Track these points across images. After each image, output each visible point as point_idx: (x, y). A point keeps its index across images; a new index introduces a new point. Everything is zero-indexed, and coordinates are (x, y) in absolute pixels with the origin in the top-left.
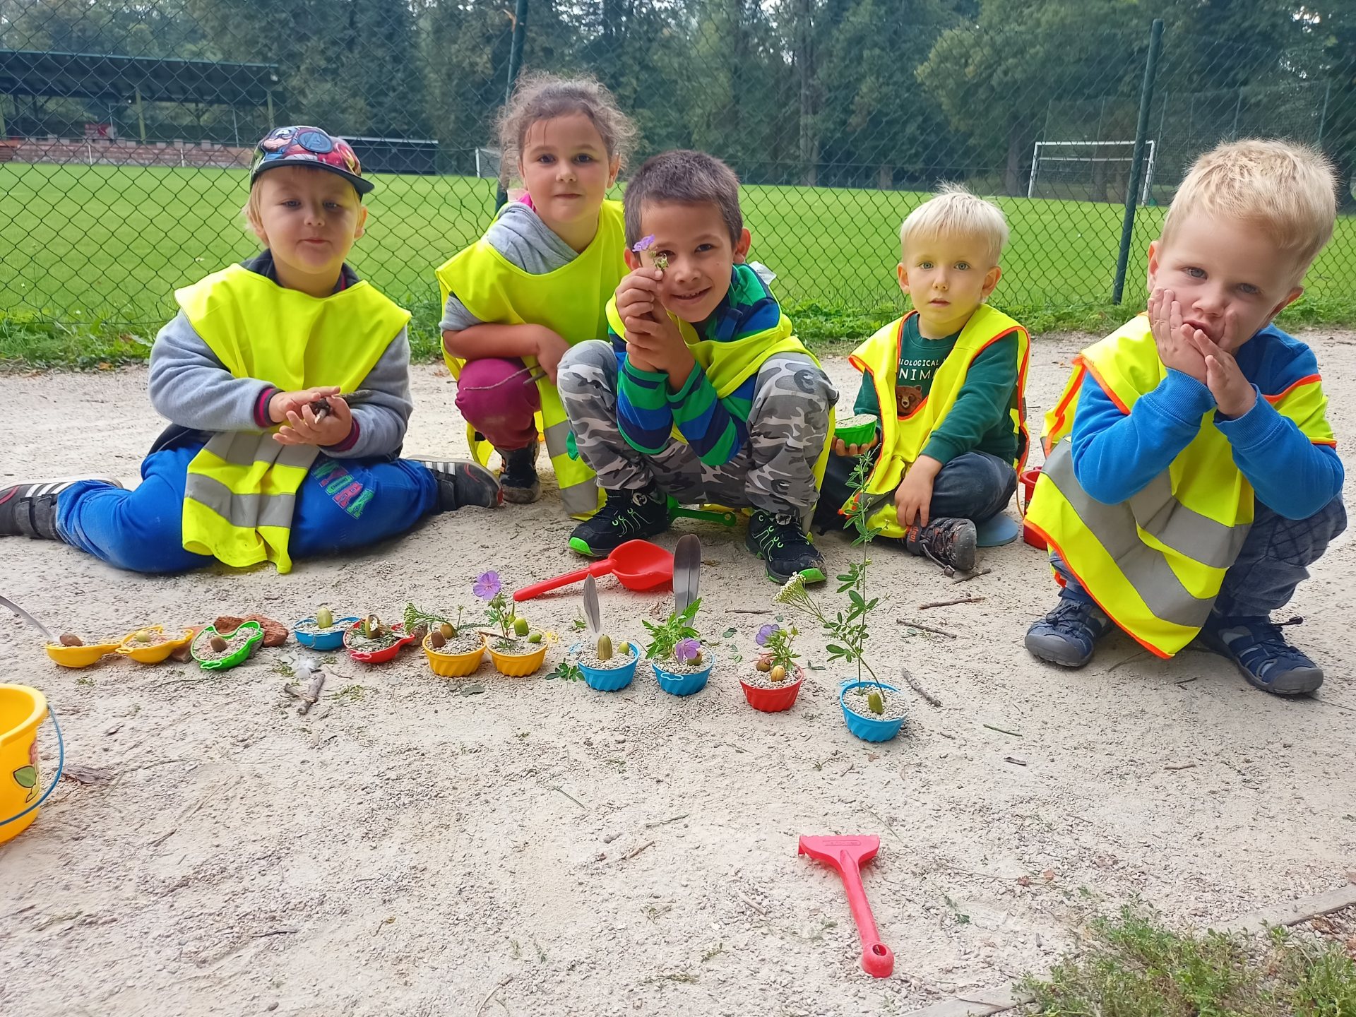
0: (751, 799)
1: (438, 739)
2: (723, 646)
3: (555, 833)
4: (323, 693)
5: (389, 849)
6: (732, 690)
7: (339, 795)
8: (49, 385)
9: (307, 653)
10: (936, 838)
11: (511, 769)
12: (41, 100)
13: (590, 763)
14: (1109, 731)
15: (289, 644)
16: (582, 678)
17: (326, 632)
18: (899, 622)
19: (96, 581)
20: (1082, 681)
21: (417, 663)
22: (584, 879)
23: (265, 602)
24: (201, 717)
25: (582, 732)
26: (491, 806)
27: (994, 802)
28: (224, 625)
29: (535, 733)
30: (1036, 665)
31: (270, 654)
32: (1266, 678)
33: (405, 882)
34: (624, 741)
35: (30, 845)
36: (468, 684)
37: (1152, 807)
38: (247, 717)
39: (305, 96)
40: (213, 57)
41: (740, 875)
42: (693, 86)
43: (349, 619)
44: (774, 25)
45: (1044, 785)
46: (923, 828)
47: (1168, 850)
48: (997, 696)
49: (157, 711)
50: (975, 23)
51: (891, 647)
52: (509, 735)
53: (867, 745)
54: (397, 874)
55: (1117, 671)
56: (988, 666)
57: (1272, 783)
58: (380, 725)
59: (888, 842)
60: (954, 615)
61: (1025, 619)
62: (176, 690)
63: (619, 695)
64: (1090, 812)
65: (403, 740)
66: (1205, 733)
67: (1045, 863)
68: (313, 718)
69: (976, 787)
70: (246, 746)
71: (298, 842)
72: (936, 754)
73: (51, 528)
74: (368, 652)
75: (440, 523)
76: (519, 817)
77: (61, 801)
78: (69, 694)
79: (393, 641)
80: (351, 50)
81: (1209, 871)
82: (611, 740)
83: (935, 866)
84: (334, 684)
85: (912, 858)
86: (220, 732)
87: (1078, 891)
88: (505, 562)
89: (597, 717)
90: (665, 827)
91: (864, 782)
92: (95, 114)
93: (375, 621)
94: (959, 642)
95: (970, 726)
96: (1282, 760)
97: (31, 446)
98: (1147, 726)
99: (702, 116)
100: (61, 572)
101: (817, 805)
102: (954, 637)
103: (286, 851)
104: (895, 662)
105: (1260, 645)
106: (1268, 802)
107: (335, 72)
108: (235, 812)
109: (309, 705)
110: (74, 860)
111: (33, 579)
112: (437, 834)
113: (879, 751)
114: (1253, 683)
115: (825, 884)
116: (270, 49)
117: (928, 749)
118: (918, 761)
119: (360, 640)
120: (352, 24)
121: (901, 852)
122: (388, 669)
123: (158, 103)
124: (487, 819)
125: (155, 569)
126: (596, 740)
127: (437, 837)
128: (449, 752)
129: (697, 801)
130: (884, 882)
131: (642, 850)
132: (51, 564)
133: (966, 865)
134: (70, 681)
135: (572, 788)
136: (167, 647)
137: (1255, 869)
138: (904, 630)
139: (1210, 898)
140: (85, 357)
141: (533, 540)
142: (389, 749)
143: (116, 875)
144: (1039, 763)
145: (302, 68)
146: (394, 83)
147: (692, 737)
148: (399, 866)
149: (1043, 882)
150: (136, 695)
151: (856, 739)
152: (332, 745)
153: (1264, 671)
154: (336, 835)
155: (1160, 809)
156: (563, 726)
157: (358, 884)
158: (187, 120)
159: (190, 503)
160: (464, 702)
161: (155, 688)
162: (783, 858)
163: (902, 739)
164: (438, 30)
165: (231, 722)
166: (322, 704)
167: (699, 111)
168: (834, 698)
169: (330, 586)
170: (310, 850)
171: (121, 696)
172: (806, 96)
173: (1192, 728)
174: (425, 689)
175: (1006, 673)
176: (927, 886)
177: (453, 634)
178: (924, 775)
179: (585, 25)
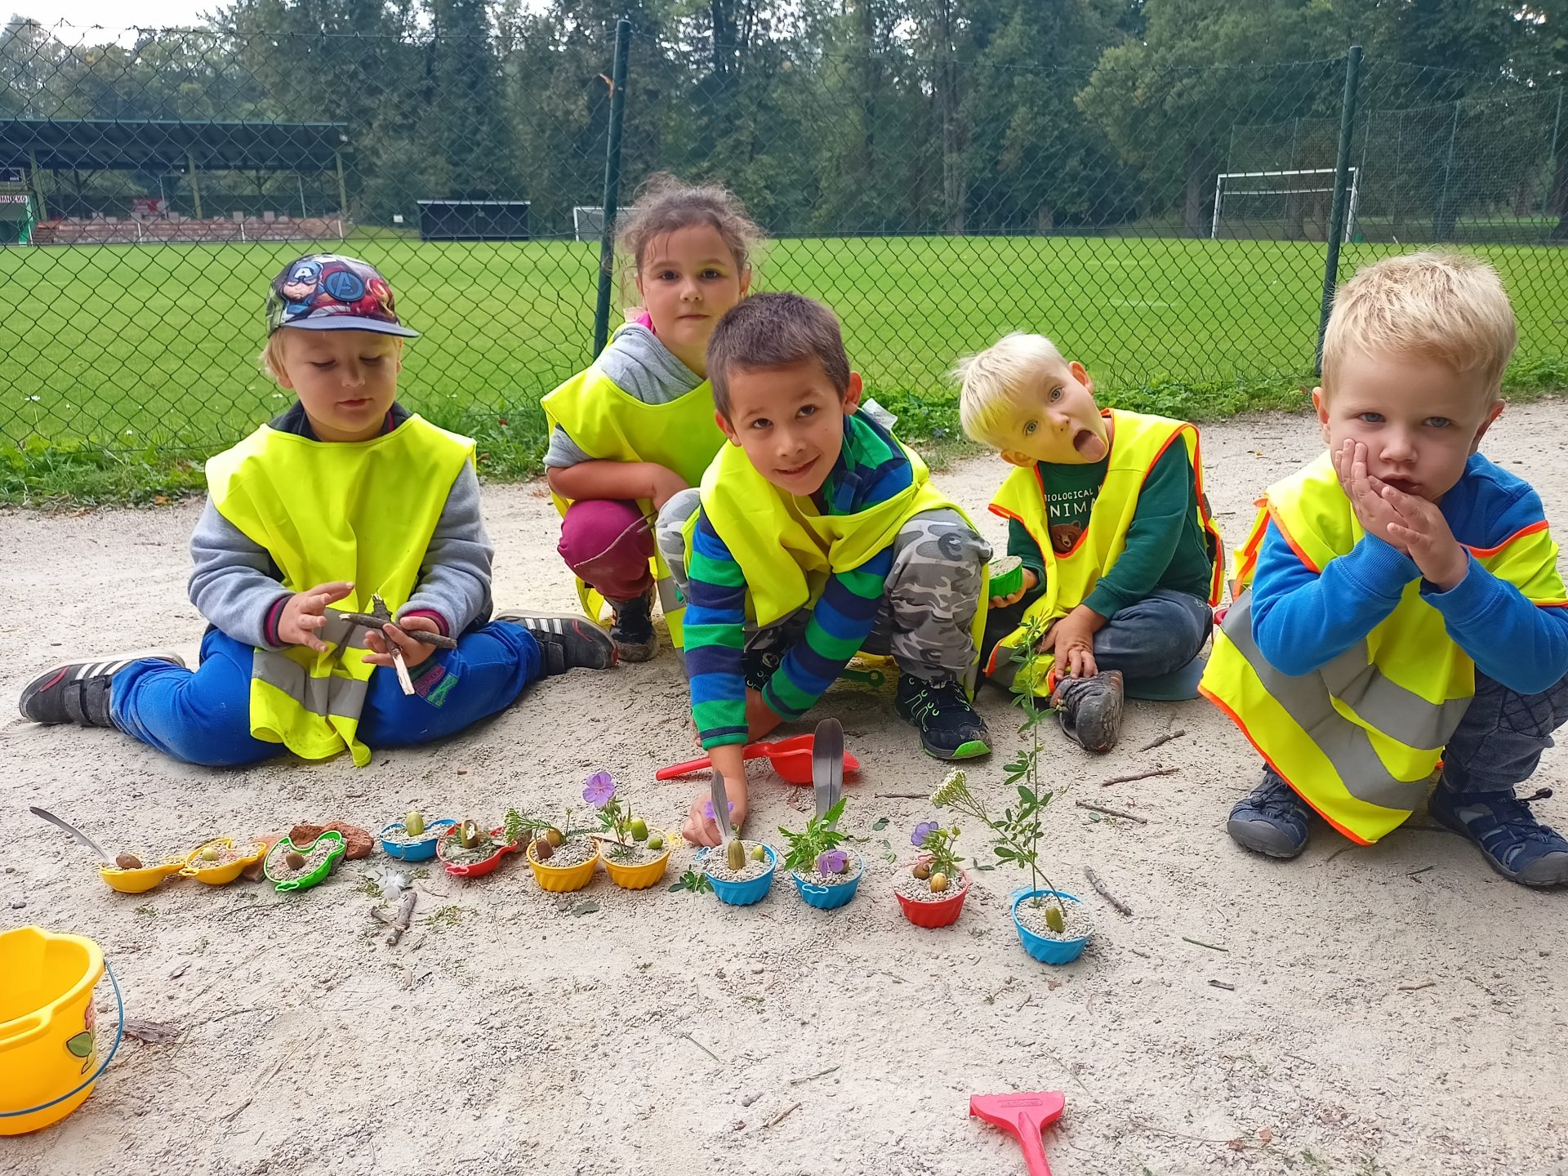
0: (912, 1044)
1: (548, 974)
2: (873, 843)
3: (685, 1094)
4: (415, 917)
5: (495, 1118)
6: (886, 900)
7: (436, 1050)
8: (99, 525)
9: (396, 866)
10: (1131, 1089)
11: (633, 1011)
12: (84, 174)
13: (724, 1001)
14: (1330, 941)
15: (375, 855)
16: (711, 889)
17: (417, 841)
18: (1078, 804)
19: (156, 779)
20: (1297, 876)
21: (522, 875)
22: (720, 1153)
23: (347, 801)
24: (277, 951)
25: (713, 960)
26: (610, 1060)
27: (1198, 1040)
28: (303, 834)
29: (659, 962)
30: (1242, 856)
31: (354, 869)
32: (1515, 865)
33: (514, 1163)
34: (762, 971)
35: (88, 1123)
36: (580, 901)
37: (1385, 1041)
38: (330, 950)
39: (379, 156)
40: (273, 117)
41: (902, 1144)
42: (819, 127)
43: (442, 822)
44: (910, 52)
45: (1256, 1016)
46: (1115, 1076)
47: (1407, 1098)
48: (1198, 898)
49: (230, 946)
50: (1142, 39)
51: (1070, 838)
52: (629, 967)
53: (1047, 969)
54: (505, 1153)
55: (1338, 860)
56: (1185, 859)
57: (1528, 1004)
58: (481, 957)
59: (1077, 1098)
60: (1143, 793)
61: (1227, 795)
62: (248, 919)
63: (755, 910)
64: (1312, 1051)
65: (506, 977)
66: (1445, 940)
67: (1262, 1119)
68: (404, 949)
69: (1176, 1020)
70: (329, 989)
71: (391, 1112)
72: (1128, 979)
73: (105, 715)
74: (464, 865)
75: (544, 691)
76: (642, 1075)
77: (121, 1066)
78: (128, 928)
79: (493, 850)
80: (429, 103)
81: (1456, 1125)
82: (747, 969)
83: (1130, 1127)
84: (428, 905)
85: (1104, 1117)
86: (298, 970)
87: (1301, 1156)
88: (619, 739)
89: (731, 940)
90: (813, 1082)
91: (1044, 1018)
92: (144, 187)
93: (472, 828)
94: (1151, 829)
95: (1166, 940)
96: (1538, 973)
97: (79, 604)
98: (1376, 933)
99: (830, 159)
100: (116, 769)
101: (990, 1050)
102: (1145, 822)
103: (378, 1125)
104: (1075, 858)
105: (1504, 827)
106: (1523, 1030)
107: (412, 127)
108: (319, 1074)
109: (399, 934)
110: (138, 1142)
111: (84, 779)
112: (549, 1098)
113: (1060, 976)
114: (1500, 872)
115: (1002, 1154)
116: (339, 106)
117: (1119, 972)
118: (1107, 989)
119: (456, 850)
120: (429, 71)
121: (1091, 1109)
122: (488, 883)
123: (214, 172)
124: (606, 1078)
125: (221, 762)
126: (730, 969)
127: (550, 1102)
128: (560, 990)
129: (849, 1048)
130: (1071, 1149)
131: (786, 1114)
132: (105, 758)
133: (1168, 1124)
134: (127, 912)
135: (703, 1035)
136: (238, 865)
137: (1512, 1122)
138: (1084, 814)
139: (1459, 1163)
140: (138, 490)
141: (651, 709)
142: (492, 989)
143: (185, 1160)
144: (1249, 986)
145: (375, 125)
146: (478, 137)
147: (841, 963)
148: (507, 1141)
149: (1259, 1144)
150: (203, 925)
151: (1033, 961)
152: (426, 985)
153: (1511, 858)
154: (434, 1102)
155: (1395, 1044)
156: (690, 952)
157: (461, 1166)
158: (248, 190)
159: (259, 684)
160: (576, 924)
161: (225, 917)
162: (950, 1120)
163: (1088, 959)
164: (527, 76)
165: (312, 958)
166: (415, 931)
167: (827, 154)
168: (1006, 907)
169: (420, 778)
170: (405, 1121)
171: (187, 927)
172: (950, 131)
173: (1429, 933)
174: (531, 909)
175: (1207, 867)
176: (1122, 1154)
177: (561, 840)
178: (1114, 1007)
179: (693, 63)
